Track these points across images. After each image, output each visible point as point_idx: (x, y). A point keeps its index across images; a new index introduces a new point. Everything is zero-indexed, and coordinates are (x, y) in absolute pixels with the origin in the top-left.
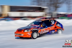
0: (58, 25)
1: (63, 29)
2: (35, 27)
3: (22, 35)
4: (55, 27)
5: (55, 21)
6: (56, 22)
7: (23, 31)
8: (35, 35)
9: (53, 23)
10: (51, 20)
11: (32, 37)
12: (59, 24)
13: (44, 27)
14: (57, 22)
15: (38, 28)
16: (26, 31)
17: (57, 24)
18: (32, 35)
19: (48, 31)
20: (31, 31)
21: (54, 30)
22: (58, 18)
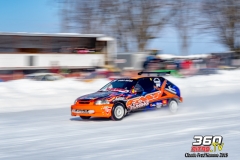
0: (170, 89)
1: (180, 99)
2: (119, 94)
3: (91, 112)
4: (164, 94)
5: (162, 80)
6: (165, 83)
7: (91, 103)
8: (120, 111)
9: (158, 85)
10: (153, 78)
11: (112, 117)
12: (172, 85)
13: (139, 94)
14: (168, 82)
15: (126, 95)
16: (99, 103)
17: (167, 87)
18: (113, 112)
19: (146, 104)
20: (111, 103)
21: (161, 101)
22: (169, 73)
